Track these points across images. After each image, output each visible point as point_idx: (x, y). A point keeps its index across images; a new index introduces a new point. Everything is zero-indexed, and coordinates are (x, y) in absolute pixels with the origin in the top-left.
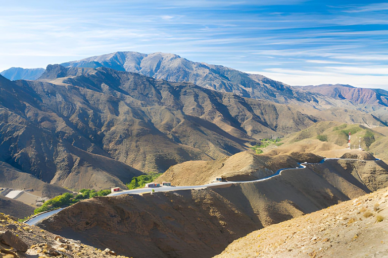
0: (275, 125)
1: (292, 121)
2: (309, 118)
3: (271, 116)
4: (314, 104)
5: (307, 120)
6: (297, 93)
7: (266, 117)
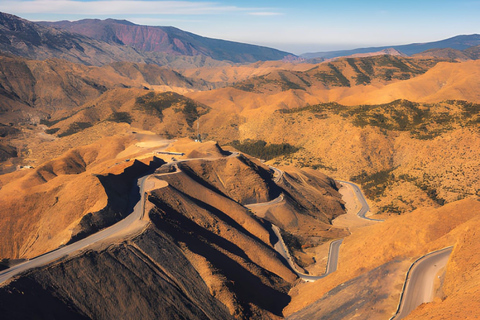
0: (31, 97)
1: (59, 89)
2: (87, 82)
3: (22, 83)
4: (78, 53)
5: (84, 87)
6: (47, 35)
7: (14, 84)
